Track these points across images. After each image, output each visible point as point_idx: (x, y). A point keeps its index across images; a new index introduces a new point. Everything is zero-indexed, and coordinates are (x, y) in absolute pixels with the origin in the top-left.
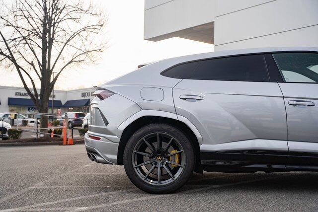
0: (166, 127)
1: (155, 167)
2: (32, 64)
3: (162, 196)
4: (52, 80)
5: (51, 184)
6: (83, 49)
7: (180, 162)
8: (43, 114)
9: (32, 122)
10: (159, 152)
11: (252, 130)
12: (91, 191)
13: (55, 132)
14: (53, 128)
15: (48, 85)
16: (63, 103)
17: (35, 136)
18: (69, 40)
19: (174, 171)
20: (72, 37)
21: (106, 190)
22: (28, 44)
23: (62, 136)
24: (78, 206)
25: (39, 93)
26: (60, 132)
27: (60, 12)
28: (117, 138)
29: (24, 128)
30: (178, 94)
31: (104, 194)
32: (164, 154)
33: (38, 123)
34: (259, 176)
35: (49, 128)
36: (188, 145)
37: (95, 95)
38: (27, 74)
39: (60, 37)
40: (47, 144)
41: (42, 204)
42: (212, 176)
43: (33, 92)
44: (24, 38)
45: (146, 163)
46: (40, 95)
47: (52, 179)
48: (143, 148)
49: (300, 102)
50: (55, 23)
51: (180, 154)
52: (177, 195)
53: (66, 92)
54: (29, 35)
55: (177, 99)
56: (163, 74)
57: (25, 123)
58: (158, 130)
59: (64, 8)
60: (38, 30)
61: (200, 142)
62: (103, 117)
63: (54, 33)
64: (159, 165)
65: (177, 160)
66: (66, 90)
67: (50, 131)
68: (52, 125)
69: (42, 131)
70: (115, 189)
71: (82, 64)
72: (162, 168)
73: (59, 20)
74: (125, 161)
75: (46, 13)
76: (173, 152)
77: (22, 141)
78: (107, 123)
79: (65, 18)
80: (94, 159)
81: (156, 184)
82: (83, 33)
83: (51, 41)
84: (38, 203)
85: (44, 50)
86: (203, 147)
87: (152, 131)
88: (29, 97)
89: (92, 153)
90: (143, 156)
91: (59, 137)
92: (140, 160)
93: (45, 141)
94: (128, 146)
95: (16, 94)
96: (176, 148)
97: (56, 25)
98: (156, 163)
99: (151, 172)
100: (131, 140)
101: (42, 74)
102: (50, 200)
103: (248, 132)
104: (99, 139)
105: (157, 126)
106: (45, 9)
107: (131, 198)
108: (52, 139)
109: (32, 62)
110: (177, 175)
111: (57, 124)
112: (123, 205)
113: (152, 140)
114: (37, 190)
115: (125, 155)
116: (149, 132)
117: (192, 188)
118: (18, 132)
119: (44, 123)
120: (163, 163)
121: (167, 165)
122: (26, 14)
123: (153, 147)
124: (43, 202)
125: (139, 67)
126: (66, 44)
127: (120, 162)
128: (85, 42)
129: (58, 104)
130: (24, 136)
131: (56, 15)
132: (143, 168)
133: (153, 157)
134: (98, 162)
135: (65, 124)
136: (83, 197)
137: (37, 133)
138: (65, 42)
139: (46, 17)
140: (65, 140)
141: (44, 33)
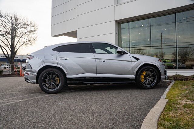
0: (54, 69)
1: (50, 84)
2: (7, 45)
3: (53, 94)
4: (15, 51)
5: (11, 92)
6: (28, 39)
7: (59, 82)
8: (12, 65)
9: (8, 68)
10: (51, 79)
11: (85, 70)
12: (27, 93)
13: (17, 71)
14: (16, 70)
15: (13, 53)
16: (21, 60)
17: (9, 73)
18: (22, 36)
19: (57, 85)
20: (24, 34)
21: (32, 93)
22: (5, 37)
23: (20, 73)
24: (20, 99)
25: (10, 56)
26: (19, 71)
27: (18, 25)
28: (36, 74)
29: (4, 70)
30: (58, 57)
31: (31, 95)
32: (54, 79)
33: (10, 68)
34: (88, 86)
35: (14, 70)
36: (62, 76)
37: (28, 58)
38: (5, 49)
39: (18, 34)
40: (14, 76)
41: (6, 99)
42: (72, 87)
43: (7, 56)
44: (3, 35)
45: (47, 83)
46: (11, 57)
47: (12, 90)
48: (46, 77)
49: (101, 60)
50: (16, 29)
51: (59, 79)
52: (59, 94)
53: (22, 56)
54: (5, 33)
55: (58, 59)
56: (53, 50)
57: (5, 68)
58: (51, 71)
59: (20, 23)
60: (9, 32)
61: (66, 75)
62: (30, 66)
63: (16, 33)
64: (52, 83)
65: (58, 82)
66: (22, 55)
67: (15, 71)
68: (17, 68)
69: (11, 71)
70: (36, 93)
71: (27, 45)
72: (53, 85)
73: (18, 28)
74: (39, 82)
75: (12, 25)
76: (57, 78)
77: (3, 75)
78: (32, 68)
79: (20, 27)
80: (27, 82)
81: (51, 90)
82: (28, 33)
83: (15, 36)
84: (4, 99)
85: (12, 40)
86: (68, 76)
87: (49, 71)
88: (6, 58)
89: (26, 80)
90: (46, 80)
91: (19, 73)
92: (45, 82)
93: (13, 75)
94: (40, 76)
95: (1, 56)
96: (58, 77)
97: (17, 30)
98: (51, 83)
99: (49, 86)
100: (41, 75)
101: (11, 49)
102: (10, 98)
103: (84, 71)
104: (29, 74)
105: (51, 69)
106: (12, 24)
107: (41, 96)
108: (16, 74)
109: (7, 44)
110: (58, 87)
111: (18, 68)
112: (37, 98)
113: (49, 74)
114: (5, 94)
115: (39, 80)
116: (47, 71)
117: (65, 91)
118: (1, 72)
119: (12, 68)
120: (53, 83)
121: (55, 83)
122: (4, 25)
123: (50, 77)
124: (7, 98)
125: (45, 47)
126: (21, 37)
127: (37, 82)
128: (29, 37)
129: (19, 61)
130: (4, 73)
131: (16, 26)
132: (46, 84)
133: (49, 81)
134: (29, 83)
135: (21, 68)
136: (23, 96)
137: (10, 72)
138: (20, 36)
139: (12, 26)
140: (21, 74)
141: (12, 33)
